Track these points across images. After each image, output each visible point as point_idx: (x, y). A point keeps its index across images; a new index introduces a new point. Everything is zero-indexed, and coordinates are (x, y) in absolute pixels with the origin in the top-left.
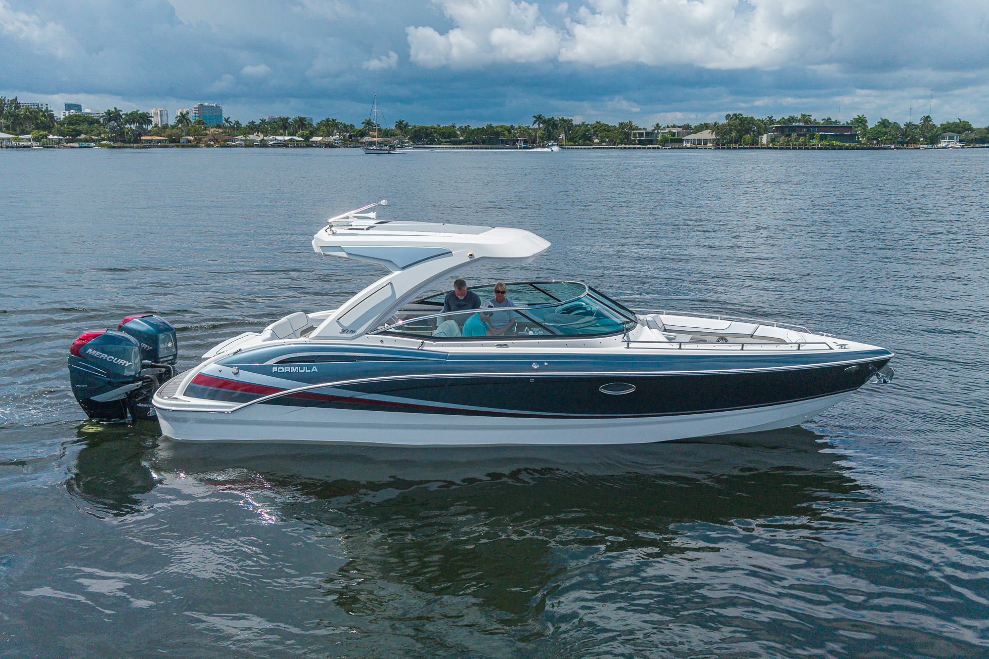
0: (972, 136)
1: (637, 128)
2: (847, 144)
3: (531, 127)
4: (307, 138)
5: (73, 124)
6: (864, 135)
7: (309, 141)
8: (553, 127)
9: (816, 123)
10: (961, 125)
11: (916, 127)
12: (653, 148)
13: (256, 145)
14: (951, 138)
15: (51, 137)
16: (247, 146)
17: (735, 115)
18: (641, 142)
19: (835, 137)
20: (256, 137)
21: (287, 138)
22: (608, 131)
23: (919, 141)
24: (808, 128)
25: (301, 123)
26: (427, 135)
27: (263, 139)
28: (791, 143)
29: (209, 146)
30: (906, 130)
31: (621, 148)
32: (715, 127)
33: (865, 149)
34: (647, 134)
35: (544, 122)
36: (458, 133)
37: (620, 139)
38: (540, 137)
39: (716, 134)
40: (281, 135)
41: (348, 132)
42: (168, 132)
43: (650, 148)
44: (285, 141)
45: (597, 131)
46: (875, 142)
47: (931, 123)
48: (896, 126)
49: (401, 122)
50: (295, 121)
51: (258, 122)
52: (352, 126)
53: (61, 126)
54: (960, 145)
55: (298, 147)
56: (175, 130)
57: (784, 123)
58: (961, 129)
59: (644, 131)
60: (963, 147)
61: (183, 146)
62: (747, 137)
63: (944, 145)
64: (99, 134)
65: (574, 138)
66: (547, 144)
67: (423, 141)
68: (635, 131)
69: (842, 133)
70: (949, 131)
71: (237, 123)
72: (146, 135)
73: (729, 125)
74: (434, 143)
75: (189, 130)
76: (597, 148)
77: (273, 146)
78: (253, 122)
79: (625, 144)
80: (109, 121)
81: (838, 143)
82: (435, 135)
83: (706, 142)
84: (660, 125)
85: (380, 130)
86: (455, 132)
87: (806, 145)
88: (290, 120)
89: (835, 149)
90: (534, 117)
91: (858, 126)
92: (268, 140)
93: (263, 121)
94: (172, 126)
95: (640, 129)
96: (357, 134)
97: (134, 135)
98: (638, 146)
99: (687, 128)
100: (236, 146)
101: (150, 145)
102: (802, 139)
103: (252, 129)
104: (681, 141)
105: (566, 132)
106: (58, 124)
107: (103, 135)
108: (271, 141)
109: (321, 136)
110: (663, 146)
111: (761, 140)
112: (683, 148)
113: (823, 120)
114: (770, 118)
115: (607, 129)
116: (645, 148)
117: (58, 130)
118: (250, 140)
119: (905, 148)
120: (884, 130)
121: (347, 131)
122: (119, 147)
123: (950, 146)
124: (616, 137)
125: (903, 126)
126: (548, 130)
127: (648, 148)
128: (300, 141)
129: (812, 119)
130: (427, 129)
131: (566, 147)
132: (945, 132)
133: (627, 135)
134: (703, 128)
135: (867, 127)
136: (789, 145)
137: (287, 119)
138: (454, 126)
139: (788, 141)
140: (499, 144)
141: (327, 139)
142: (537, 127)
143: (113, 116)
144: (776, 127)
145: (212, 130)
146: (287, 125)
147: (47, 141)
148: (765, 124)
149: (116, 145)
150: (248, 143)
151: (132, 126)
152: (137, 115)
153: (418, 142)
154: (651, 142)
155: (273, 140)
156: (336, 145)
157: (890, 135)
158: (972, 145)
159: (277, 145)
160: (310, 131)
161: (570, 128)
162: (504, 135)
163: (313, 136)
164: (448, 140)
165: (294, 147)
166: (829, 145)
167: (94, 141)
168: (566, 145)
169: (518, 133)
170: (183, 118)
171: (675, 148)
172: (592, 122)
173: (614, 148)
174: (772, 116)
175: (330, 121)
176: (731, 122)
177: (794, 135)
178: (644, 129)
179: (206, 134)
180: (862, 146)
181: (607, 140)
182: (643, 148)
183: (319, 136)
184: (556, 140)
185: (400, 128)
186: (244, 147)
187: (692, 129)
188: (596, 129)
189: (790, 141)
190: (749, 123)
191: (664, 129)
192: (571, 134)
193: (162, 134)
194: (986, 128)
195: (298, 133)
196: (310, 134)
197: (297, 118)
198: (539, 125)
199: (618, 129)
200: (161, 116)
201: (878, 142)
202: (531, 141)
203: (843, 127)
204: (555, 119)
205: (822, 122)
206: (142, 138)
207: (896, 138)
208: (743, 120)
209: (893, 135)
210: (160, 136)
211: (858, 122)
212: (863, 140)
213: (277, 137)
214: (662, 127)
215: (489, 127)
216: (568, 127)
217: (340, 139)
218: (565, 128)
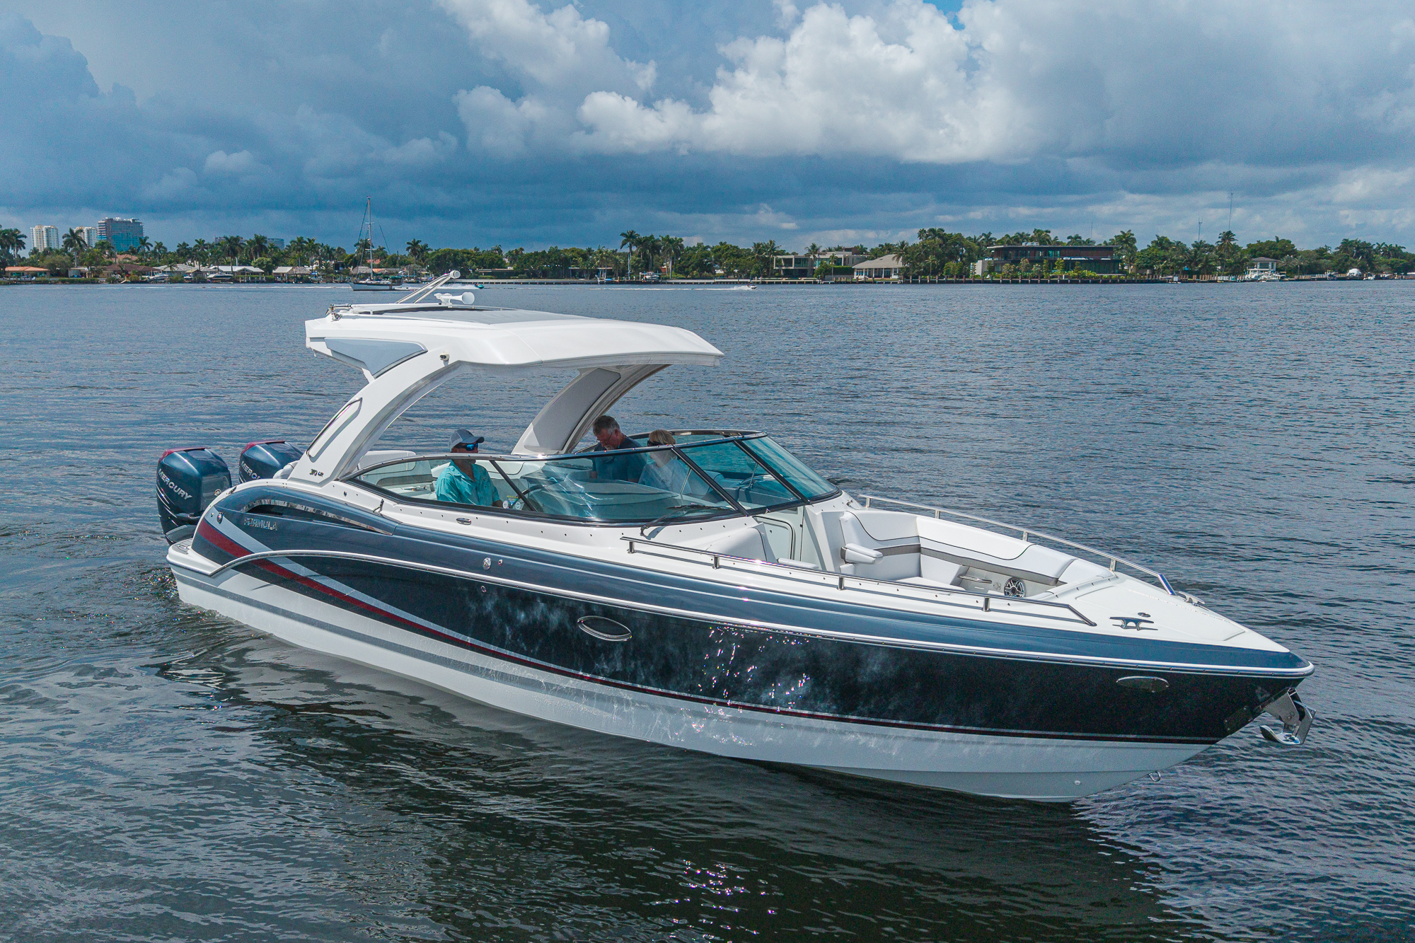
0: (1296, 262)
1: (783, 253)
2: (1106, 276)
3: (619, 251)
6: (1132, 261)
7: (271, 273)
8: (653, 254)
9: (1058, 243)
10: (1279, 246)
11: (1211, 248)
12: (807, 283)
13: (187, 279)
14: (1264, 265)
16: (173, 281)
17: (932, 230)
18: (788, 273)
19: (1087, 265)
20: (189, 268)
21: (237, 269)
22: (738, 256)
23: (1215, 270)
24: (1046, 250)
25: (259, 245)
26: (456, 263)
27: (198, 271)
28: (1019, 274)
29: (114, 281)
30: (1196, 252)
31: (758, 283)
32: (903, 250)
33: (1133, 282)
34: (798, 261)
35: (639, 243)
36: (507, 260)
37: (756, 269)
38: (632, 266)
39: (903, 261)
40: (228, 264)
41: (334, 259)
42: (49, 260)
43: (802, 283)
44: (233, 273)
45: (720, 257)
46: (1148, 272)
47: (1232, 243)
48: (1180, 247)
49: (415, 244)
50: (250, 243)
51: (192, 244)
52: (340, 251)
54: (1278, 276)
55: (254, 282)
56: (61, 256)
57: (1008, 243)
58: (1278, 252)
59: (793, 257)
60: (1282, 279)
61: (72, 282)
62: (951, 265)
63: (1253, 277)
65: (684, 267)
66: (642, 276)
68: (779, 257)
69: (1097, 258)
70: (1261, 256)
71: (160, 245)
72: (13, 264)
73: (924, 246)
74: (467, 276)
75: (83, 257)
76: (721, 283)
77: (212, 281)
78: (184, 244)
79: (764, 276)
81: (1093, 274)
82: (469, 263)
83: (888, 273)
84: (818, 246)
85: (381, 254)
86: (501, 259)
87: (1042, 277)
88: (242, 241)
89: (1087, 282)
90: (623, 234)
91: (1122, 248)
92: (206, 272)
93: (201, 242)
94: (57, 251)
95: (788, 254)
96: (346, 263)
98: (784, 280)
99: (859, 251)
100: (155, 281)
101: (20, 279)
102: (1036, 267)
103: (182, 255)
104: (850, 272)
105: (673, 259)
108: (212, 273)
109: (291, 265)
110: (823, 279)
111: (974, 269)
112: (853, 283)
113: (1069, 238)
114: (987, 236)
115: (736, 253)
116: (795, 283)
118: (179, 272)
119: (1195, 282)
120: (1162, 253)
121: (331, 258)
123: (1263, 278)
124: (751, 266)
125: (1190, 248)
126: (645, 255)
127: (799, 283)
128: (257, 273)
129: (1052, 236)
130: (456, 254)
131: (673, 281)
132: (1255, 257)
133: (768, 262)
134: (884, 251)
135: (1136, 249)
136: (1017, 277)
137: (237, 239)
138: (501, 252)
139: (1016, 270)
140: (569, 277)
141: (299, 270)
142: (628, 250)
144: (996, 249)
145: (121, 258)
146: (237, 248)
148: (979, 244)
150: (175, 276)
154: (803, 273)
155: (215, 272)
156: (314, 278)
157: (1172, 260)
158: (1296, 277)
159: (221, 279)
160: (273, 258)
161: (679, 252)
162: (576, 263)
163: (278, 265)
164: (490, 271)
165: (248, 282)
166: (1078, 277)
168: (673, 278)
169: (597, 259)
170: (73, 238)
171: (841, 283)
172: (714, 243)
173: (747, 283)
174: (990, 233)
175: (305, 242)
176: (927, 242)
177: (1024, 262)
178: (794, 254)
179: (111, 263)
180: (1129, 278)
182: (791, 283)
183: (287, 266)
184: (658, 270)
185: (414, 253)
186: (168, 282)
187: (867, 253)
188: (718, 253)
189: (1018, 270)
190: (955, 243)
191: (824, 252)
192: (680, 261)
193: (40, 264)
194: (1317, 251)
195: (255, 261)
196: (274, 262)
197: (253, 238)
198: (631, 247)
199: (753, 254)
200: (47, 237)
201: (1153, 272)
202: (618, 273)
203: (1099, 249)
204: (656, 238)
205: (1066, 241)
206: (7, 269)
207: (1181, 265)
208: (945, 238)
209: (1176, 261)
210: (38, 267)
211: (1121, 241)
212: (1130, 269)
213: (221, 268)
214: (821, 251)
215: (555, 251)
216: (675, 250)
217: (320, 270)
218: (670, 252)
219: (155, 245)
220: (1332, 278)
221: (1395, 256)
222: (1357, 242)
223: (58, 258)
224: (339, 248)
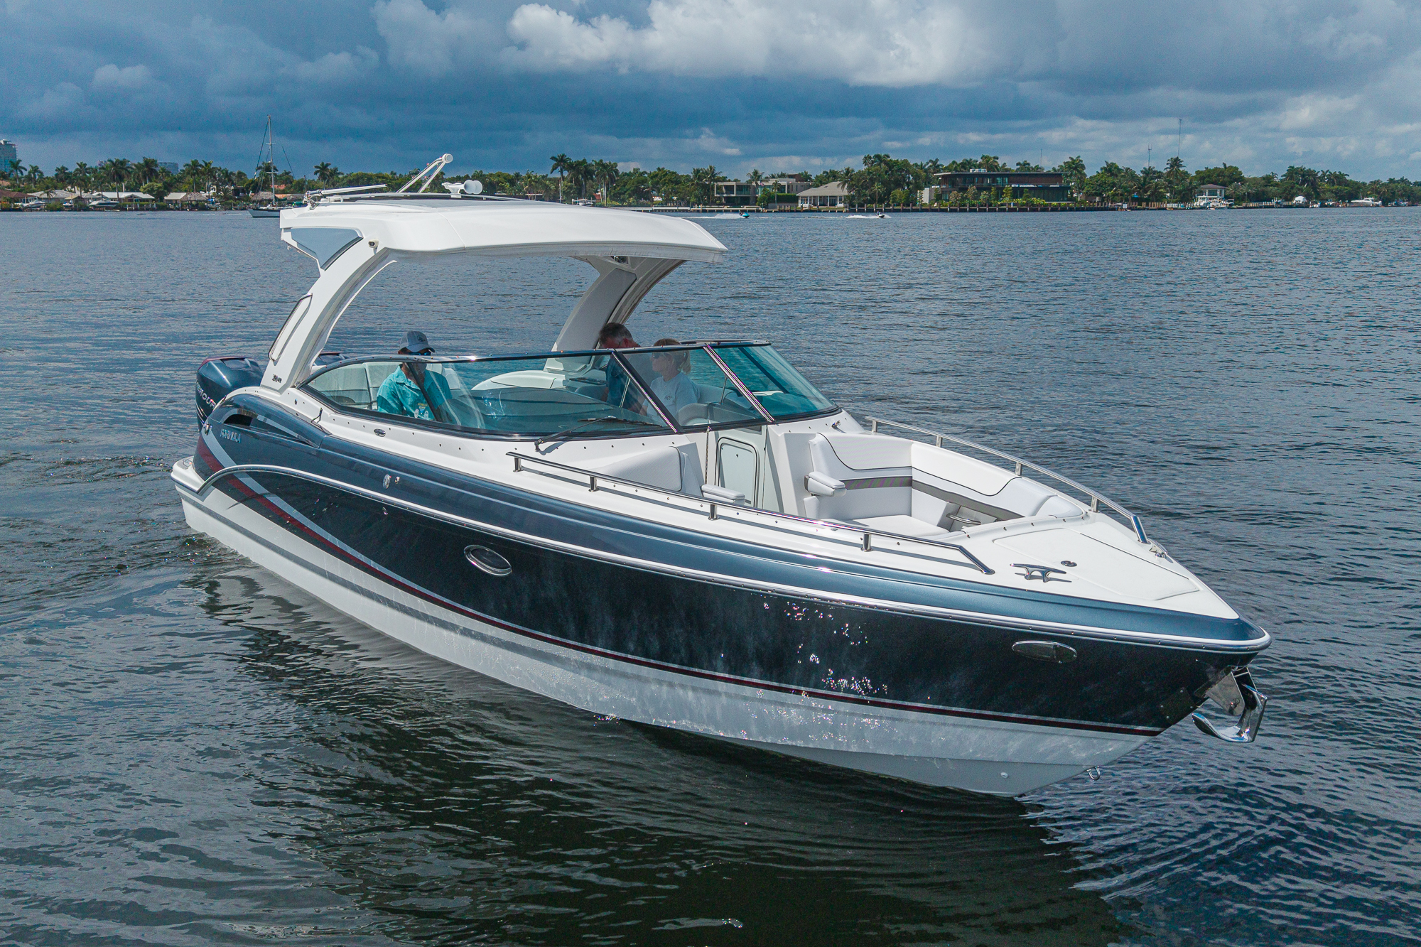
0: (1244, 189)
1: (724, 179)
2: (1055, 203)
3: (550, 176)
4: (160, 195)
6: (1080, 189)
7: (162, 200)
8: (585, 177)
9: (1007, 170)
10: (1227, 173)
11: (1160, 175)
12: (751, 211)
13: (67, 207)
14: (1213, 193)
16: (51, 209)
17: (877, 156)
18: (730, 201)
19: (1036, 192)
20: (68, 194)
21: (123, 195)
22: (677, 183)
23: (1164, 197)
24: (993, 177)
25: (149, 169)
27: (79, 198)
28: (967, 201)
30: (1145, 178)
31: (698, 211)
32: (848, 177)
33: (1083, 210)
34: (740, 188)
35: (571, 167)
37: (696, 196)
38: (564, 193)
39: (848, 188)
40: (114, 190)
41: (233, 184)
43: (745, 211)
44: (120, 199)
45: (657, 183)
46: (1097, 199)
47: (1181, 169)
48: (1129, 174)
49: (324, 168)
50: (139, 167)
51: (72, 168)
52: (240, 175)
54: (1225, 203)
55: (144, 210)
57: (956, 169)
58: (1226, 179)
59: (734, 183)
60: (1230, 207)
62: (898, 192)
63: (1202, 204)
65: (620, 194)
68: (720, 184)
69: (1045, 184)
70: (1209, 182)
71: (35, 170)
73: (869, 173)
76: (659, 211)
77: (96, 208)
78: (63, 167)
79: (705, 204)
81: (1042, 201)
83: (833, 201)
84: (760, 172)
85: (286, 179)
87: (991, 205)
88: (129, 165)
89: (1036, 210)
90: (553, 158)
91: (1071, 175)
92: (89, 199)
93: (82, 166)
95: (728, 180)
96: (247, 188)
98: (726, 208)
99: (803, 178)
100: (30, 209)
102: (984, 195)
103: (62, 180)
104: (794, 200)
105: (607, 185)
108: (95, 199)
109: (186, 191)
110: (766, 207)
111: (921, 197)
112: (797, 211)
113: (1017, 164)
114: (934, 163)
115: (675, 180)
116: (737, 211)
118: (58, 199)
119: (1144, 209)
120: (1111, 179)
121: (231, 182)
123: (1211, 205)
124: (690, 193)
125: (1139, 174)
126: (577, 181)
127: (742, 211)
128: (147, 200)
129: (1000, 163)
130: (369, 178)
131: (610, 206)
132: (1203, 184)
133: (708, 189)
134: (829, 178)
135: (1085, 175)
136: (964, 205)
137: (123, 163)
139: (963, 198)
141: (194, 197)
142: (559, 176)
144: (943, 176)
146: (123, 172)
148: (926, 171)
150: (52, 203)
154: (745, 201)
155: (98, 199)
156: (211, 205)
157: (1120, 187)
158: (1244, 205)
159: (106, 206)
160: (165, 183)
161: (614, 177)
162: (503, 189)
163: (170, 191)
165: (136, 210)
166: (1027, 204)
169: (526, 185)
171: (785, 211)
172: (652, 169)
173: (687, 211)
174: (937, 160)
175: (201, 166)
176: (873, 169)
177: (972, 189)
178: (736, 180)
180: (1078, 205)
181: (675, 198)
182: (734, 211)
183: (181, 191)
184: (591, 197)
185: (323, 177)
186: (45, 210)
187: (811, 180)
188: (656, 180)
189: (966, 198)
190: (900, 170)
191: (767, 179)
192: (615, 188)
194: (1263, 178)
195: (144, 186)
196: (165, 188)
197: (142, 162)
198: (561, 172)
199: (692, 180)
201: (1103, 200)
203: (1048, 175)
204: (589, 162)
205: (1014, 168)
207: (1130, 193)
208: (891, 165)
209: (1125, 188)
211: (1070, 167)
212: (1079, 196)
213: (104, 194)
214: (763, 177)
216: (610, 176)
217: (218, 196)
218: (605, 178)
219: (29, 169)
220: (1279, 206)
221: (1339, 184)
222: (1302, 170)
224: (239, 173)
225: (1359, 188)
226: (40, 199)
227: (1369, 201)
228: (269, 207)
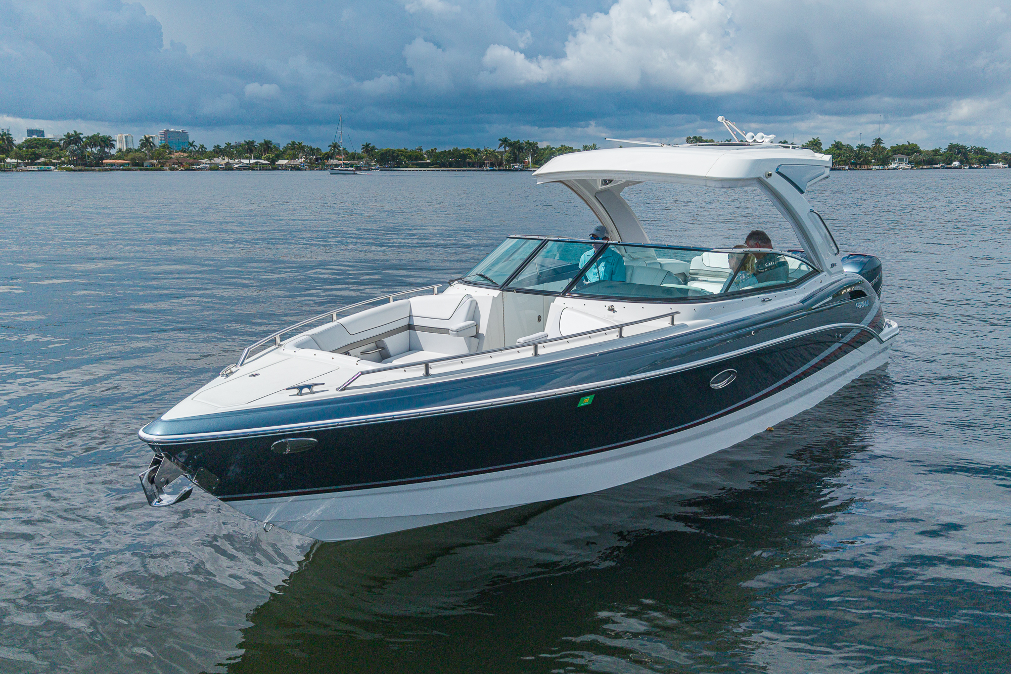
0: (921, 157)
3: (499, 150)
4: (273, 162)
5: (32, 148)
7: (274, 164)
8: (519, 150)
10: (910, 148)
11: (868, 149)
13: (221, 168)
14: (901, 160)
15: (8, 160)
16: (211, 169)
17: (695, 137)
20: (221, 161)
21: (253, 161)
23: (871, 162)
25: (267, 146)
26: (394, 158)
27: (228, 163)
29: (173, 169)
30: (859, 151)
35: (510, 145)
36: (426, 156)
38: (506, 160)
40: (247, 158)
41: (315, 155)
42: (131, 155)
44: (250, 164)
47: (881, 145)
48: (849, 147)
49: (367, 145)
50: (261, 145)
51: (223, 146)
52: (318, 150)
53: (20, 149)
54: (909, 166)
55: (264, 170)
56: (138, 153)
58: (910, 151)
60: (912, 168)
61: (147, 170)
63: (894, 167)
64: (59, 158)
65: (539, 161)
66: (513, 166)
67: (390, 164)
70: (899, 153)
71: (202, 146)
72: (108, 158)
74: (401, 166)
75: (153, 154)
77: (237, 169)
78: (218, 145)
80: (70, 144)
82: (402, 158)
85: (346, 153)
86: (422, 155)
88: (256, 144)
90: (500, 140)
92: (233, 164)
93: (229, 145)
94: (136, 150)
96: (323, 157)
97: (95, 158)
100: (201, 169)
101: (112, 168)
103: (217, 153)
105: (532, 155)
106: (16, 147)
107: (63, 159)
108: (237, 164)
109: (287, 159)
117: (16, 154)
118: (216, 164)
119: (858, 169)
120: (838, 151)
121: (313, 154)
122: (80, 170)
123: (900, 167)
125: (855, 148)
126: (514, 153)
128: (266, 164)
130: (393, 152)
132: (895, 154)
135: (822, 149)
137: (252, 142)
138: (421, 149)
140: (466, 167)
141: (293, 162)
142: (503, 150)
143: (73, 139)
145: (177, 155)
146: (253, 148)
147: (4, 165)
149: (77, 168)
150: (213, 166)
151: (93, 149)
152: (99, 137)
153: (385, 164)
155: (239, 164)
156: (302, 167)
157: (844, 156)
158: (921, 167)
159: (242, 168)
160: (276, 154)
161: (536, 151)
162: (470, 158)
163: (279, 159)
164: (415, 162)
165: (260, 170)
167: (54, 164)
168: (532, 168)
169: (484, 156)
170: (147, 142)
172: (557, 146)
175: (296, 144)
179: (171, 158)
183: (285, 159)
184: (522, 162)
185: (366, 151)
186: (209, 170)
192: (536, 157)
193: (126, 158)
194: (933, 151)
195: (264, 156)
196: (276, 157)
197: (263, 142)
198: (505, 148)
200: (126, 141)
202: (498, 164)
204: (521, 142)
206: (104, 161)
207: (850, 160)
209: (847, 156)
210: (124, 160)
211: (812, 144)
213: (242, 161)
215: (456, 150)
216: (533, 150)
217: (306, 162)
218: (530, 151)
219: (198, 146)
220: (943, 167)
221: (981, 154)
222: (958, 145)
223: (137, 154)
224: (318, 148)
225: (994, 157)
226: (206, 164)
227: (1000, 164)
228: (340, 168)
